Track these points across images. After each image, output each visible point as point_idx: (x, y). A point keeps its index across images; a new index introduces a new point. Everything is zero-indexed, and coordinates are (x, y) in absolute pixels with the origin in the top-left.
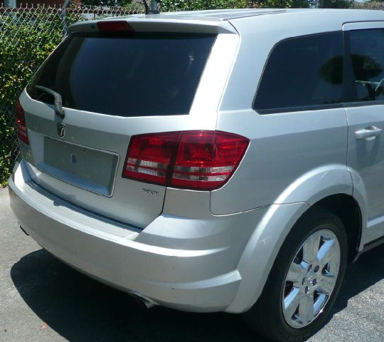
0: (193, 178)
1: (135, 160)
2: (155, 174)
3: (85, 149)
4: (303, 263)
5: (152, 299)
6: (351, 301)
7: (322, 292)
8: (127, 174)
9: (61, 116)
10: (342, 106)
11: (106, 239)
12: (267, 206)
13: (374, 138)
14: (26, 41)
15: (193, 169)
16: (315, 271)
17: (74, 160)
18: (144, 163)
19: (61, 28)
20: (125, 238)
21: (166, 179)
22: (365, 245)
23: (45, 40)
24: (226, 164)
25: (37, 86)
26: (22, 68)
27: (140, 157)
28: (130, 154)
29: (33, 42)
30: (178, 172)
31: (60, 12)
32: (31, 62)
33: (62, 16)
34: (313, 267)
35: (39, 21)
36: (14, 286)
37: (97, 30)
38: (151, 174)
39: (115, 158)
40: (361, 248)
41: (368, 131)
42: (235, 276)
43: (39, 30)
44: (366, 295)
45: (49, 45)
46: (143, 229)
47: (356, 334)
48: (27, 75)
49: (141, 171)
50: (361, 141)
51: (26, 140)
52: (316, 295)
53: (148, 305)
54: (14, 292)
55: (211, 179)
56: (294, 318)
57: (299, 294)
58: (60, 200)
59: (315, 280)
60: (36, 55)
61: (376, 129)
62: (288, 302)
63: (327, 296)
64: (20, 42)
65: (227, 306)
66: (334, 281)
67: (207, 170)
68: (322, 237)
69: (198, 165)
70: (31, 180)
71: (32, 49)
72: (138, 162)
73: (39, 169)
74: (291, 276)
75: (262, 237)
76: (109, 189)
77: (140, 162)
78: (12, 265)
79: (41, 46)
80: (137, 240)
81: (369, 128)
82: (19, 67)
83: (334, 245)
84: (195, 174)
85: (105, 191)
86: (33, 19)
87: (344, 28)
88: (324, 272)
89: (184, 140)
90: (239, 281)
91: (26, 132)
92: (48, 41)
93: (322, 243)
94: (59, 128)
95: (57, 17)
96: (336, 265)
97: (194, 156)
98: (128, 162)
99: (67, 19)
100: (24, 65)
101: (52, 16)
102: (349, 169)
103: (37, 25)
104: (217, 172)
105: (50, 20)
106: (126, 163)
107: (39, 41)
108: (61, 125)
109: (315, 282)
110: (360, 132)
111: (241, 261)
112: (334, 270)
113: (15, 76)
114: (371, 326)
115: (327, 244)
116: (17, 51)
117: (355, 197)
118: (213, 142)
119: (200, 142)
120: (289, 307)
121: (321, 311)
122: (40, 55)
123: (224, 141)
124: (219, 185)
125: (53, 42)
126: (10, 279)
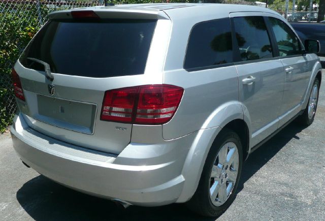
0: (150, 117)
1: (108, 108)
2: (122, 116)
3: (70, 102)
4: (219, 165)
5: (128, 202)
6: (245, 184)
7: (230, 181)
8: (104, 118)
9: (51, 79)
10: (233, 65)
11: (83, 162)
12: (197, 131)
13: (252, 83)
14: (11, 25)
15: (149, 111)
16: (226, 169)
17: (62, 111)
18: (115, 109)
19: (37, 15)
20: (106, 162)
21: (131, 119)
22: (252, 149)
23: (25, 24)
24: (171, 106)
25: (29, 58)
26: (9, 45)
27: (112, 105)
28: (105, 103)
29: (16, 25)
30: (139, 114)
31: (35, 4)
32: (16, 40)
33: (37, 7)
34: (225, 166)
35: (20, 10)
36: (21, 206)
37: (71, 17)
38: (120, 116)
39: (94, 107)
40: (249, 151)
41: (249, 79)
42: (181, 179)
43: (20, 16)
44: (253, 179)
45: (29, 27)
46: (118, 155)
47: (251, 204)
48: (14, 50)
49: (113, 115)
50: (245, 85)
51: (23, 98)
52: (227, 184)
53: (125, 206)
54: (21, 210)
55: (162, 116)
56: (216, 200)
57: (218, 184)
58: (53, 139)
59: (226, 174)
60: (19, 35)
61: (253, 78)
62: (212, 190)
63: (233, 184)
64: (6, 25)
65: (177, 199)
66: (236, 173)
67: (158, 111)
68: (228, 148)
69: (152, 108)
70: (28, 127)
71: (16, 30)
72: (111, 109)
73: (34, 118)
74: (213, 174)
75: (195, 151)
76: (91, 129)
77: (112, 108)
78: (16, 190)
79: (22, 28)
80: (115, 162)
81: (249, 77)
82: (7, 44)
83: (235, 151)
84: (151, 114)
85: (88, 131)
86: (15, 9)
87: (230, 16)
88: (230, 169)
89: (142, 91)
90: (184, 182)
91: (23, 92)
92: (28, 25)
93: (228, 151)
94: (50, 88)
95: (33, 7)
96: (237, 164)
97: (149, 102)
98: (104, 109)
99: (41, 9)
100: (11, 42)
101: (29, 6)
102: (240, 103)
103: (18, 13)
104: (165, 112)
105: (28, 9)
106: (102, 110)
107: (21, 25)
108: (51, 86)
109: (226, 176)
110: (245, 80)
111: (184, 166)
112: (236, 167)
113: (4, 51)
114: (259, 198)
115: (232, 151)
116: (4, 32)
117: (245, 120)
118: (161, 92)
119: (153, 92)
120: (213, 194)
121: (231, 193)
122: (22, 35)
123: (169, 90)
124: (167, 120)
125: (31, 26)
126: (17, 201)
